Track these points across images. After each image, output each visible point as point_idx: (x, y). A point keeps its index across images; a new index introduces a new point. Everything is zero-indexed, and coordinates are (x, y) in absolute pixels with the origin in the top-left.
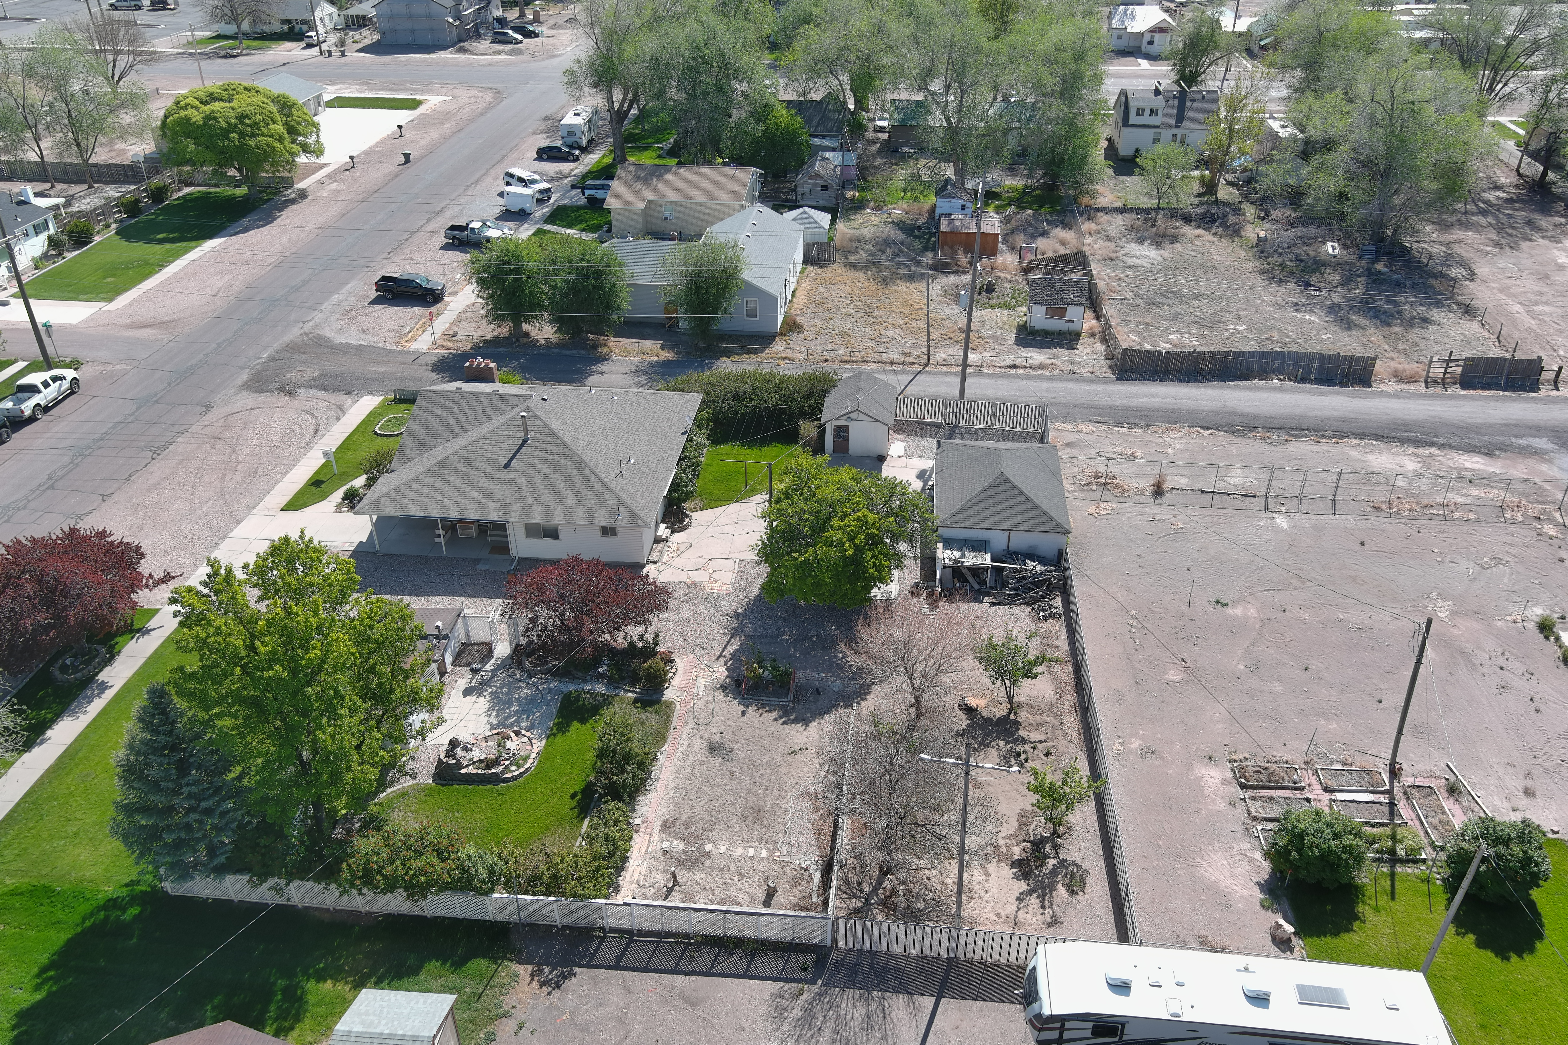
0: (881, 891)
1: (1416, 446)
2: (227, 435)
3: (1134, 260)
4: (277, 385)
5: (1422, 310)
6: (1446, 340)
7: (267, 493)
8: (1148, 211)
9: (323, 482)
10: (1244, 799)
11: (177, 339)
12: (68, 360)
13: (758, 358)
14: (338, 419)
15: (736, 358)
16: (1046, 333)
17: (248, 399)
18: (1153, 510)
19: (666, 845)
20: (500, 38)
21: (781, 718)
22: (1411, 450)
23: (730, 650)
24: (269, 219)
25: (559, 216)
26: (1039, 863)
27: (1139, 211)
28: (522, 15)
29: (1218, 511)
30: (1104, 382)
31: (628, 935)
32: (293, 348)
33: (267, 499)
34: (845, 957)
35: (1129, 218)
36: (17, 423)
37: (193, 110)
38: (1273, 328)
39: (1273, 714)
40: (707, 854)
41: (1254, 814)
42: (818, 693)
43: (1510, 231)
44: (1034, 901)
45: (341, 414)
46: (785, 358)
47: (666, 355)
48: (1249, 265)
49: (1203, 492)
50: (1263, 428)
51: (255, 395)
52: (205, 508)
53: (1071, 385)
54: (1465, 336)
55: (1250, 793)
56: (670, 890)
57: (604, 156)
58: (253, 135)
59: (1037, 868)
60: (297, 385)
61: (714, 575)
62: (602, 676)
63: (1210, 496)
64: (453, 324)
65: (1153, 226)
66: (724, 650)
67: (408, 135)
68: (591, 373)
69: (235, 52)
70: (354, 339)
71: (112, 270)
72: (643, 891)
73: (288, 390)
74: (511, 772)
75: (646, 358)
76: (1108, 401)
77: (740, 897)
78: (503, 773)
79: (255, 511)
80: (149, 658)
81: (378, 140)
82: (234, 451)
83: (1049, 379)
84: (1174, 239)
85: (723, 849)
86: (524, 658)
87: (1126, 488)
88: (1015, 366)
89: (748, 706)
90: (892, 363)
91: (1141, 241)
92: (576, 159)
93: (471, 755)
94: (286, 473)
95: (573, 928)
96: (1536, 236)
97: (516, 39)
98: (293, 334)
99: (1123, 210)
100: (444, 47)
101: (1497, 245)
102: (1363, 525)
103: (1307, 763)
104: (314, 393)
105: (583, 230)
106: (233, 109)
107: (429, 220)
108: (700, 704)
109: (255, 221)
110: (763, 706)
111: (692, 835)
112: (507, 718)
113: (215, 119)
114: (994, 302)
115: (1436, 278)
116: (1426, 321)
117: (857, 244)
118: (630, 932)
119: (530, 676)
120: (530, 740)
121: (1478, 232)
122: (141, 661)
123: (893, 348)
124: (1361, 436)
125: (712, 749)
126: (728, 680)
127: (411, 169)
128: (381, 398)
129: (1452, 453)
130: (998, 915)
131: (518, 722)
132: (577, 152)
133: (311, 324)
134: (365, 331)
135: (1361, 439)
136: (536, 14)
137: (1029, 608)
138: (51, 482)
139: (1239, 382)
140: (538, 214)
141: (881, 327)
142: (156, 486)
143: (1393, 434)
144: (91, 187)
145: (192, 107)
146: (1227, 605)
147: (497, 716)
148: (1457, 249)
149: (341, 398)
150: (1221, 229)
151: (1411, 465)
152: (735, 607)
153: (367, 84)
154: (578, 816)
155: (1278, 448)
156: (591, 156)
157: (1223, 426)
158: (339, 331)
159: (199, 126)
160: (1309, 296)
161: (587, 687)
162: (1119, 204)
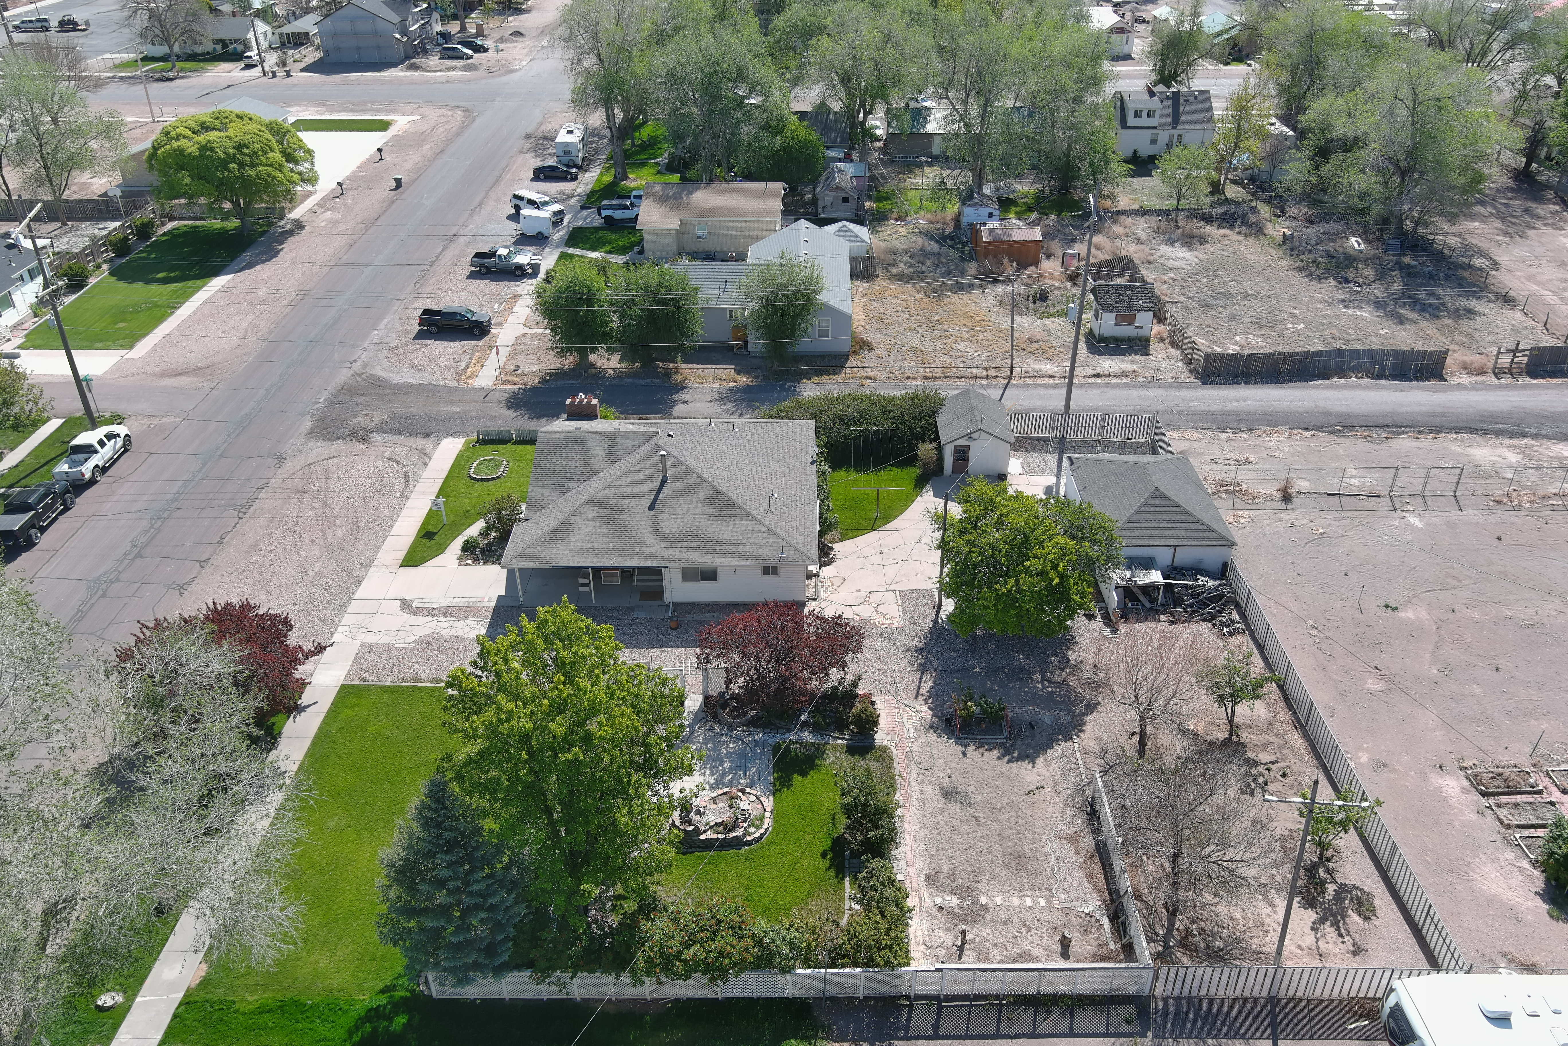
0: (1175, 933)
1: (1510, 438)
2: (310, 488)
3: (1171, 262)
4: (347, 431)
5: (1463, 302)
6: (1496, 330)
7: (378, 549)
8: (1167, 213)
9: (435, 534)
10: (1490, 807)
11: (220, 386)
12: (108, 415)
13: (838, 378)
14: (426, 465)
15: (816, 379)
16: (1117, 340)
17: (319, 449)
18: (1289, 516)
19: (939, 901)
20: (450, 53)
21: (1004, 756)
22: (1507, 442)
23: (925, 688)
24: (271, 253)
25: (577, 237)
26: (1319, 889)
27: (1159, 213)
28: (463, 29)
29: (1350, 513)
30: (1192, 388)
31: (937, 1001)
32: (349, 390)
33: (380, 555)
34: (1165, 1005)
35: (1153, 220)
36: (79, 486)
37: (186, 141)
38: (1330, 326)
39: (1484, 718)
40: (984, 907)
41: (1507, 822)
42: (1032, 727)
43: (1513, 220)
44: (1328, 929)
45: (427, 460)
46: (866, 378)
47: (743, 380)
48: (1284, 263)
49: (1329, 495)
50: (1361, 426)
51: (326, 443)
52: (316, 569)
53: (1160, 392)
54: (1513, 325)
55: (1492, 801)
56: (961, 949)
57: (602, 174)
58: (253, 165)
59: (1319, 894)
60: (369, 431)
61: (880, 609)
62: (805, 724)
63: (1336, 498)
64: (510, 357)
65: (1177, 227)
66: (919, 688)
67: (388, 157)
68: (675, 403)
69: (171, 74)
70: (410, 377)
71: (120, 314)
72: (933, 952)
73: (361, 436)
74: (750, 834)
75: (724, 384)
76: (1203, 406)
77: (1036, 951)
78: (744, 835)
79: (372, 569)
80: (315, 737)
81: (358, 164)
82: (326, 505)
83: (1139, 386)
84: (1203, 240)
85: (999, 901)
86: (719, 711)
87: (1255, 494)
88: (1098, 376)
89: (966, 746)
90: (975, 378)
91: (1171, 242)
92: (575, 178)
93: (705, 819)
94: (391, 526)
95: (877, 999)
96: (1538, 224)
97: (466, 54)
98: (343, 375)
99: (1143, 212)
100: (394, 65)
101: (1506, 234)
102: (1492, 519)
103: (1535, 765)
104: (389, 437)
105: (610, 252)
106: (230, 138)
107: (445, 248)
108: (916, 748)
109: (257, 255)
110: (981, 745)
111: (959, 887)
112: (723, 776)
113: (212, 149)
114: (1051, 310)
115: (1465, 270)
116: (1470, 311)
117: (894, 257)
118: (936, 998)
119: (731, 728)
120: (758, 798)
121: (1483, 222)
122: (308, 742)
123: (970, 362)
124: (1457, 430)
125: (947, 794)
126: (935, 720)
127: (407, 195)
128: (463, 440)
129: (1547, 443)
130: (1299, 947)
131: (736, 778)
132: (574, 171)
133: (359, 363)
134: (420, 369)
135: (1456, 433)
136: (479, 27)
137: (1209, 625)
138: (136, 550)
139: (1321, 382)
140: (556, 238)
141: (949, 341)
142: (254, 548)
143: (1485, 427)
144: (65, 224)
145: (184, 137)
146: (1396, 609)
147: (712, 774)
148: (1472, 240)
149: (420, 442)
150: (1244, 228)
151: (1513, 457)
152: (914, 640)
153: (324, 105)
154: (837, 877)
155: (1382, 446)
156: (587, 175)
157: (1322, 427)
158: (392, 370)
159: (195, 157)
160: (1352, 292)
161: (793, 737)
162: (1136, 206)
